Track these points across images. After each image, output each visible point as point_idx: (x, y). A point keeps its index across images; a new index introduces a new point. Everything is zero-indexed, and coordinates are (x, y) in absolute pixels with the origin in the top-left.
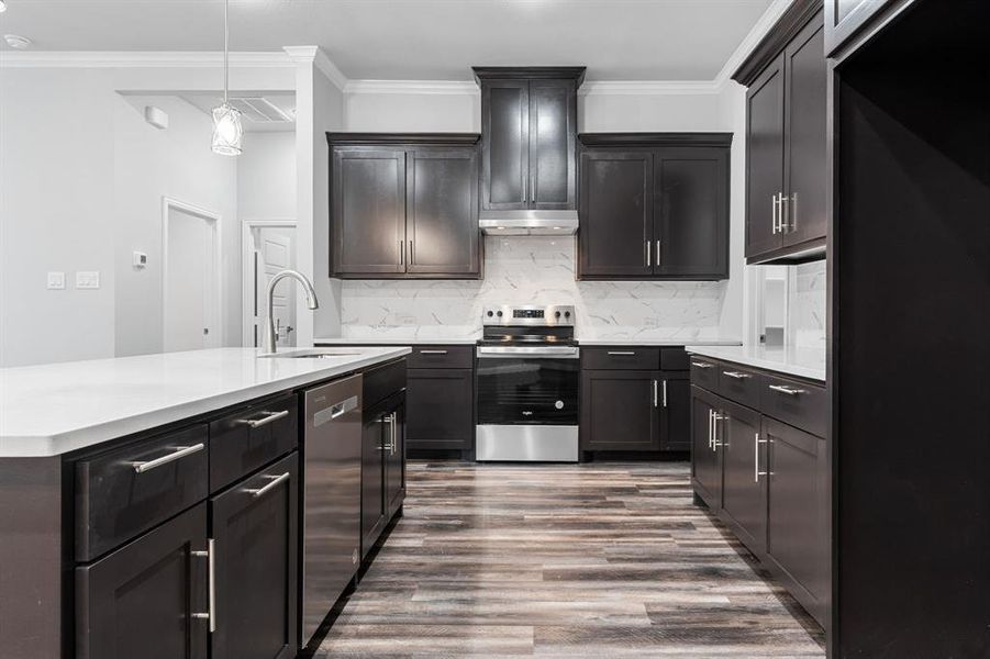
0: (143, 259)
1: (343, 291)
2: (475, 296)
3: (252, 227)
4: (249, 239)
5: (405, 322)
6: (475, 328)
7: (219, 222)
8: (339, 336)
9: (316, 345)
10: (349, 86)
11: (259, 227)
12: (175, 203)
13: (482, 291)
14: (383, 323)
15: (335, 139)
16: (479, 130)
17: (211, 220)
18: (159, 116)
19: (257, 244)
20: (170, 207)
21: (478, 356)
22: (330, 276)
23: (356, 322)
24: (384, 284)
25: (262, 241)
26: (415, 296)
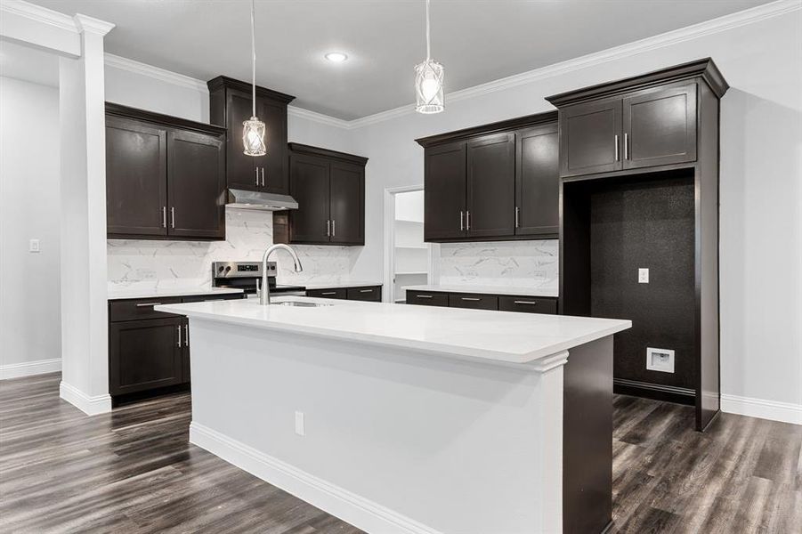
2: (205, 254)
5: (147, 276)
13: (209, 250)
14: (125, 278)
24: (125, 243)
26: (155, 254)
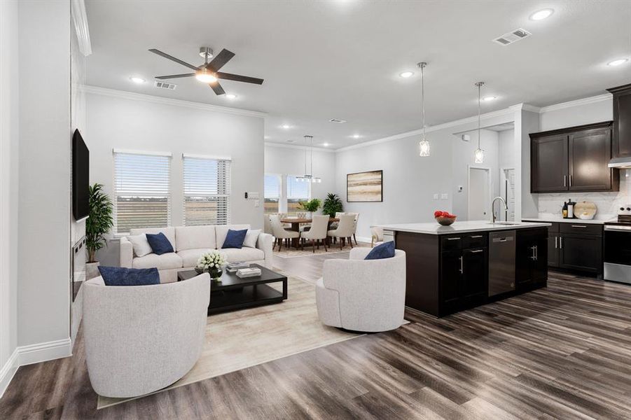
0: (461, 188)
1: (539, 198)
2: (614, 200)
3: (505, 170)
4: (503, 175)
6: (613, 216)
7: (490, 170)
8: (537, 218)
9: (523, 221)
10: (542, 110)
11: (508, 170)
12: (472, 167)
13: (617, 197)
15: (533, 136)
16: (612, 120)
17: (487, 170)
18: (467, 137)
19: (507, 177)
20: (471, 168)
21: (605, 229)
22: (531, 192)
23: (546, 211)
25: (509, 175)
